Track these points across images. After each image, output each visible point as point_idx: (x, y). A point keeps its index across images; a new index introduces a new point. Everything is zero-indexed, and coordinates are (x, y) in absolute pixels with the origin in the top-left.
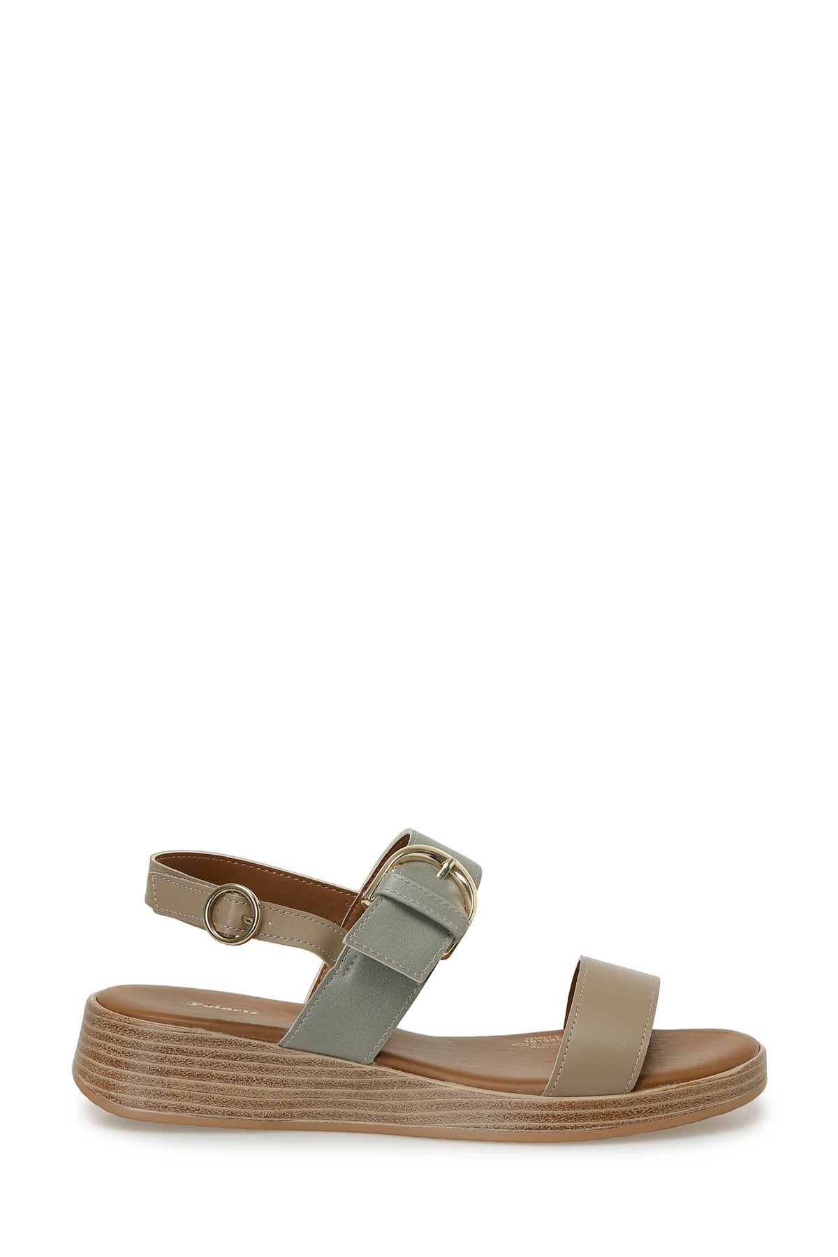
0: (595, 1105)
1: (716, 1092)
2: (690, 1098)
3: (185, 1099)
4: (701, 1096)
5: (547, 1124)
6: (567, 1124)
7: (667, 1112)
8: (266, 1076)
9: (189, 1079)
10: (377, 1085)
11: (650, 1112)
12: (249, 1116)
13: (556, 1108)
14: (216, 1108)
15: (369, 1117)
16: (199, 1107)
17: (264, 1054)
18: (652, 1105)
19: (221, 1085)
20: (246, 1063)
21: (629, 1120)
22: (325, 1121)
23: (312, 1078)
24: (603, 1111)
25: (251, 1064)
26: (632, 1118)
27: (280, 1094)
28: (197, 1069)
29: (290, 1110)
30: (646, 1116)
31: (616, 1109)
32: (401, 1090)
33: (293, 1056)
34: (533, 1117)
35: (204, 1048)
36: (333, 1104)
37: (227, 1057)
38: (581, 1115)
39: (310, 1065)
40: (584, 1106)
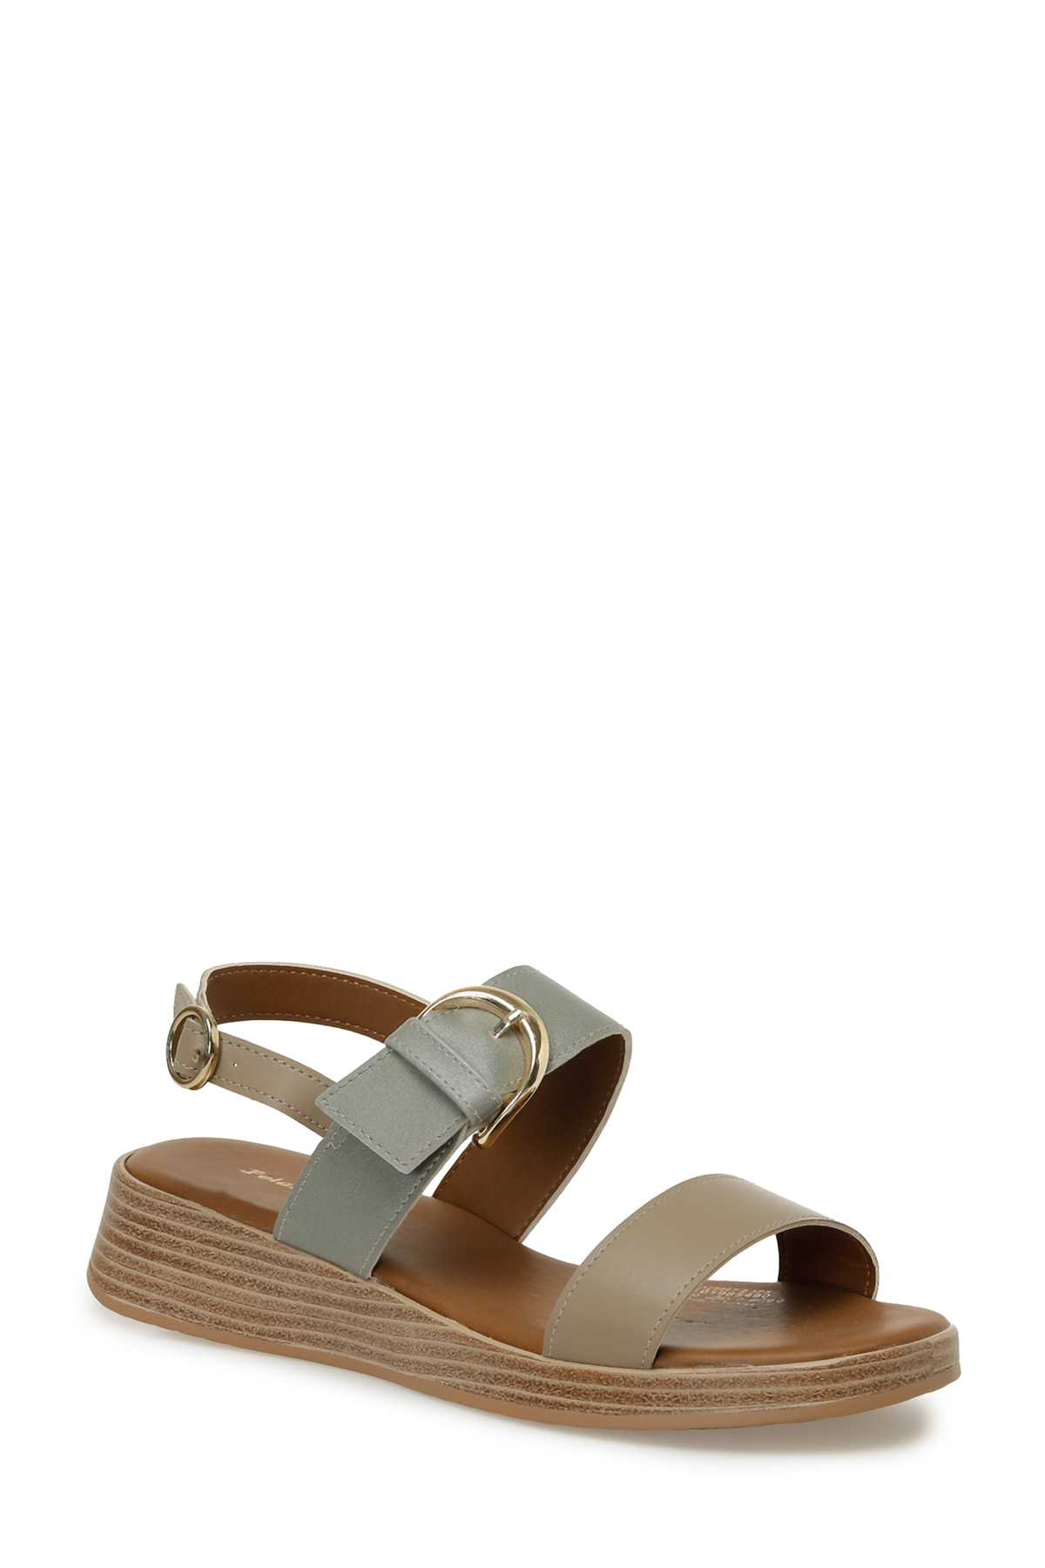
0: (599, 1379)
1: (783, 1389)
2: (740, 1390)
3: (168, 1294)
4: (757, 1390)
5: (539, 1396)
6: (563, 1400)
7: (701, 1406)
8: (260, 1278)
9: (174, 1267)
10: (373, 1310)
11: (676, 1401)
12: (240, 1329)
13: (552, 1375)
14: (203, 1311)
15: (370, 1354)
16: (184, 1307)
17: (256, 1246)
18: (679, 1391)
19: (210, 1282)
20: (238, 1256)
21: (645, 1408)
22: (328, 1351)
23: (309, 1289)
24: (610, 1388)
25: (243, 1258)
26: (649, 1405)
27: (274, 1304)
28: (182, 1255)
29: (287, 1329)
30: (669, 1406)
31: (627, 1390)
32: (398, 1321)
33: (287, 1254)
34: (525, 1382)
35: (192, 1229)
36: (334, 1329)
37: (217, 1244)
38: (580, 1390)
39: (304, 1270)
40: (585, 1377)
